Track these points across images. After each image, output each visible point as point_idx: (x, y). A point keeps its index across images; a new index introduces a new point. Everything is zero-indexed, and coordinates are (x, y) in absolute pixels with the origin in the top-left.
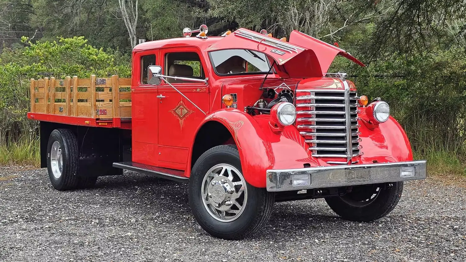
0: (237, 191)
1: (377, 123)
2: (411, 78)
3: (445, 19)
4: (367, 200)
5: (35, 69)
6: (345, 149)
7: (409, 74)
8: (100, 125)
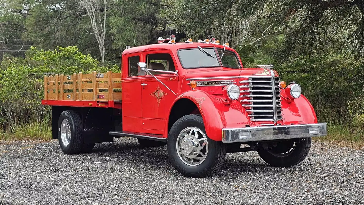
0: (201, 145)
1: (293, 99)
2: (313, 72)
3: (337, 30)
4: (287, 153)
5: (41, 70)
6: (273, 115)
7: (312, 70)
8: (100, 106)
